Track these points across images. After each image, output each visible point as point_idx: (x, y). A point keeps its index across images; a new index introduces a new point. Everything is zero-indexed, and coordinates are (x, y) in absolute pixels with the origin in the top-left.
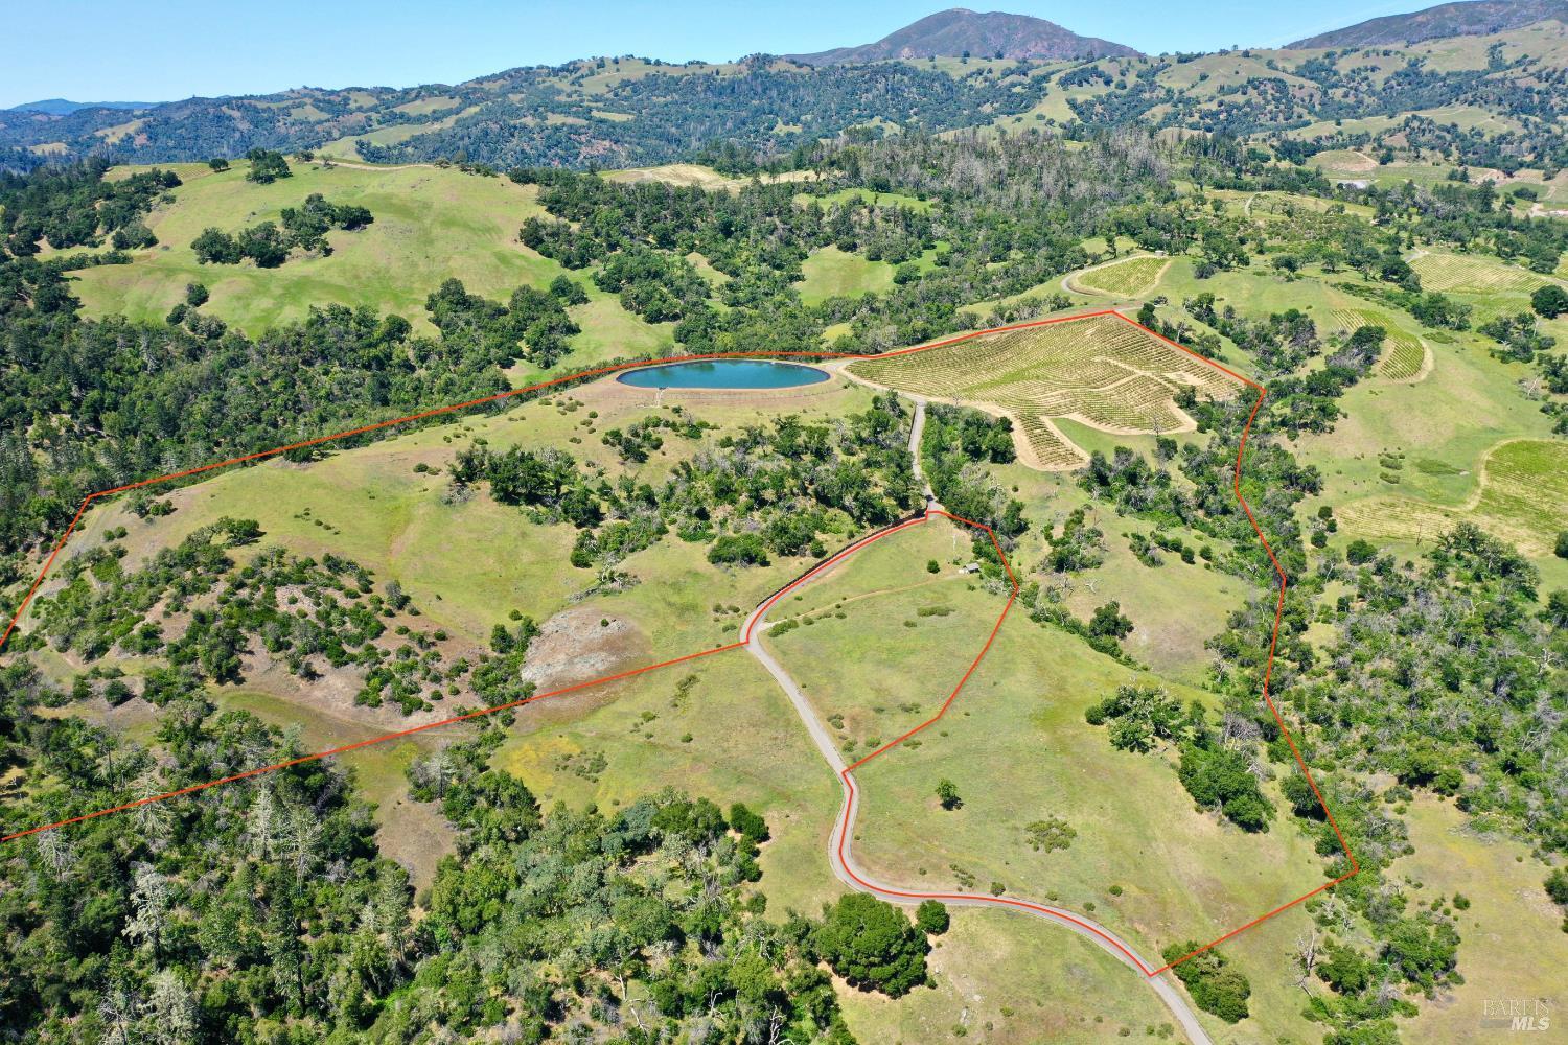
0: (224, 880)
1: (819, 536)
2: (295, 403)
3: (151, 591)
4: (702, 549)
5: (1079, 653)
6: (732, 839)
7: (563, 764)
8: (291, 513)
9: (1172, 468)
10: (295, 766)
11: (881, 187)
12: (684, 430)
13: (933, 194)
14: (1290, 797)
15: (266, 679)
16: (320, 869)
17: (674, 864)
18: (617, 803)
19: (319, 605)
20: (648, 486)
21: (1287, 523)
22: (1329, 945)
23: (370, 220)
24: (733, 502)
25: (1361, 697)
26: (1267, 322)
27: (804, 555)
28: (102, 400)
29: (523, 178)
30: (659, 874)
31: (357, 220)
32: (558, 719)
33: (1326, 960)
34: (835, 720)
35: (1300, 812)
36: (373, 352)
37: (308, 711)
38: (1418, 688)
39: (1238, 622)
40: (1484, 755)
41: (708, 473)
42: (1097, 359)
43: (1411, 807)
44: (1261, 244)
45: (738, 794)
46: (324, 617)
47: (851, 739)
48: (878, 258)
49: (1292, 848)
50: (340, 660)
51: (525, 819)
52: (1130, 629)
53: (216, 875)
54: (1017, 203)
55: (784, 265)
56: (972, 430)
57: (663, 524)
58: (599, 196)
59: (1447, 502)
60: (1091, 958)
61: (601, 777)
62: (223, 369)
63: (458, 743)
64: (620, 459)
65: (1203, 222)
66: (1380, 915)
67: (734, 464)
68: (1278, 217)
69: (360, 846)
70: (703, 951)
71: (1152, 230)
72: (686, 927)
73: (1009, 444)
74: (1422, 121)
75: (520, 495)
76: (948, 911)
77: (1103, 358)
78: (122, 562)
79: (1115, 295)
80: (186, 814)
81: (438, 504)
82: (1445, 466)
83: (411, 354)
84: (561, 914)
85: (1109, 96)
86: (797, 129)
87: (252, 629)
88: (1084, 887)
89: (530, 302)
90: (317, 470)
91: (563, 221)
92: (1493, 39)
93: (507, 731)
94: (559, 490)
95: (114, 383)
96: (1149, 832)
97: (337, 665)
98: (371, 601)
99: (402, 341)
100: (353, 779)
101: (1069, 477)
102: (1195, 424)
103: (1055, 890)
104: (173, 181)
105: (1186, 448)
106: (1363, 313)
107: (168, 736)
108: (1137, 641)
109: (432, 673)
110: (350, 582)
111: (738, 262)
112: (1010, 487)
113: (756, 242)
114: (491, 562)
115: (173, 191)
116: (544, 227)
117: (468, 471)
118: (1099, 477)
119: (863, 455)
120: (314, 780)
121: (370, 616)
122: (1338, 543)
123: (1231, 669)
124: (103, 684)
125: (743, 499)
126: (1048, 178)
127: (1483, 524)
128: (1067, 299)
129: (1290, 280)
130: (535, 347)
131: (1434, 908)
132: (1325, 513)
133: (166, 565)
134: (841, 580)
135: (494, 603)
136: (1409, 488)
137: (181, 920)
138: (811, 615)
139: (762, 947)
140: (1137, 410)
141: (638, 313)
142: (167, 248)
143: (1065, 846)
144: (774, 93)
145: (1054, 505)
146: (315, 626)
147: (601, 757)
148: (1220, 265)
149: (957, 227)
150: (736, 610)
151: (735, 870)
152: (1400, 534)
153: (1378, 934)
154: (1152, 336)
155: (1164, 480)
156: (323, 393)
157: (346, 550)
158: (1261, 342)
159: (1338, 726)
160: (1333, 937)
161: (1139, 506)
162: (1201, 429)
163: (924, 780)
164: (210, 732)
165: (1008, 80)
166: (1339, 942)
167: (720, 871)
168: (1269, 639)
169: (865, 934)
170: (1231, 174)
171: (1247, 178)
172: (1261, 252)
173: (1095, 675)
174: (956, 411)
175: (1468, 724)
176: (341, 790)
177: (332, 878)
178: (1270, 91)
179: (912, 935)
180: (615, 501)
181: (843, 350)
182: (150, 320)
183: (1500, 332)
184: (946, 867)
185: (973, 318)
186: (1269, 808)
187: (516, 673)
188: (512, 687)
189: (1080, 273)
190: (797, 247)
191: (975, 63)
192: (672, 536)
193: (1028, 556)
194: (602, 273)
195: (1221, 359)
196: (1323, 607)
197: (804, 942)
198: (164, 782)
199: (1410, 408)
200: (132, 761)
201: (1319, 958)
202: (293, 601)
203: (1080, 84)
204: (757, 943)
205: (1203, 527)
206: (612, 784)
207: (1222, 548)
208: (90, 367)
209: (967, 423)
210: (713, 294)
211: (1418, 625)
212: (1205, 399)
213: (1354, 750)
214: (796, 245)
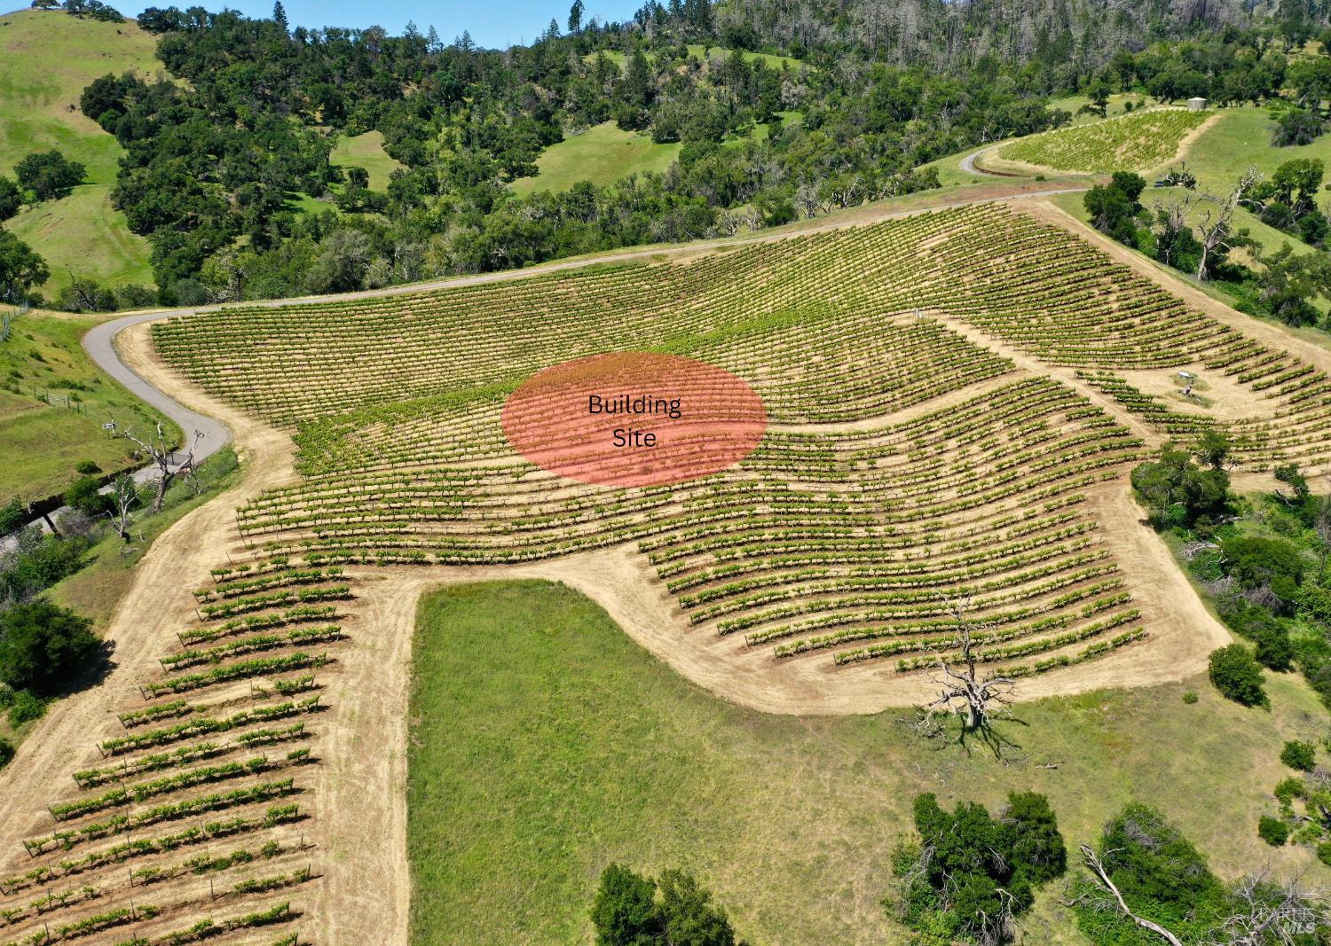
11: (742, 43)
42: (903, 320)
48: (669, 137)
55: (504, 150)
77: (929, 315)
140: (958, 527)
149: (836, 92)
154: (1122, 254)
189: (1012, 142)
190: (555, 126)
212: (1267, 484)
214: (557, 122)
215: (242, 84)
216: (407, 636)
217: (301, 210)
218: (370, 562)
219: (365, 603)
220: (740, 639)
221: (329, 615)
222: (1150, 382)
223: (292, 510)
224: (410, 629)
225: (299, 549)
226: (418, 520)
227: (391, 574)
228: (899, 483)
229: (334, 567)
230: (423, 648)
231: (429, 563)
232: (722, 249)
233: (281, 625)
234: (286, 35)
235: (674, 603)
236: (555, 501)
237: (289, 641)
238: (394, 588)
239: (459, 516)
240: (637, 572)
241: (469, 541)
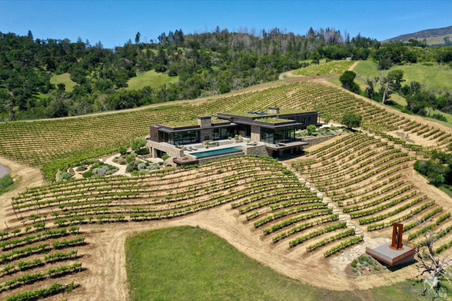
48: (175, 75)
55: (115, 79)
149: (228, 61)
189: (294, 71)
214: (133, 71)
215: (16, 56)
216: (122, 265)
217: (39, 98)
218: (94, 222)
219: (94, 247)
220: (302, 249)
221: (73, 256)
223: (45, 197)
224: (123, 260)
225: (51, 217)
226: (117, 199)
227: (106, 228)
228: (324, 174)
229: (74, 227)
230: (134, 272)
231: (127, 221)
232: (209, 100)
233: (42, 265)
234: (33, 41)
235: (260, 232)
236: (183, 187)
237: (48, 276)
238: (110, 236)
239: (137, 196)
240: (234, 219)
241: (146, 208)
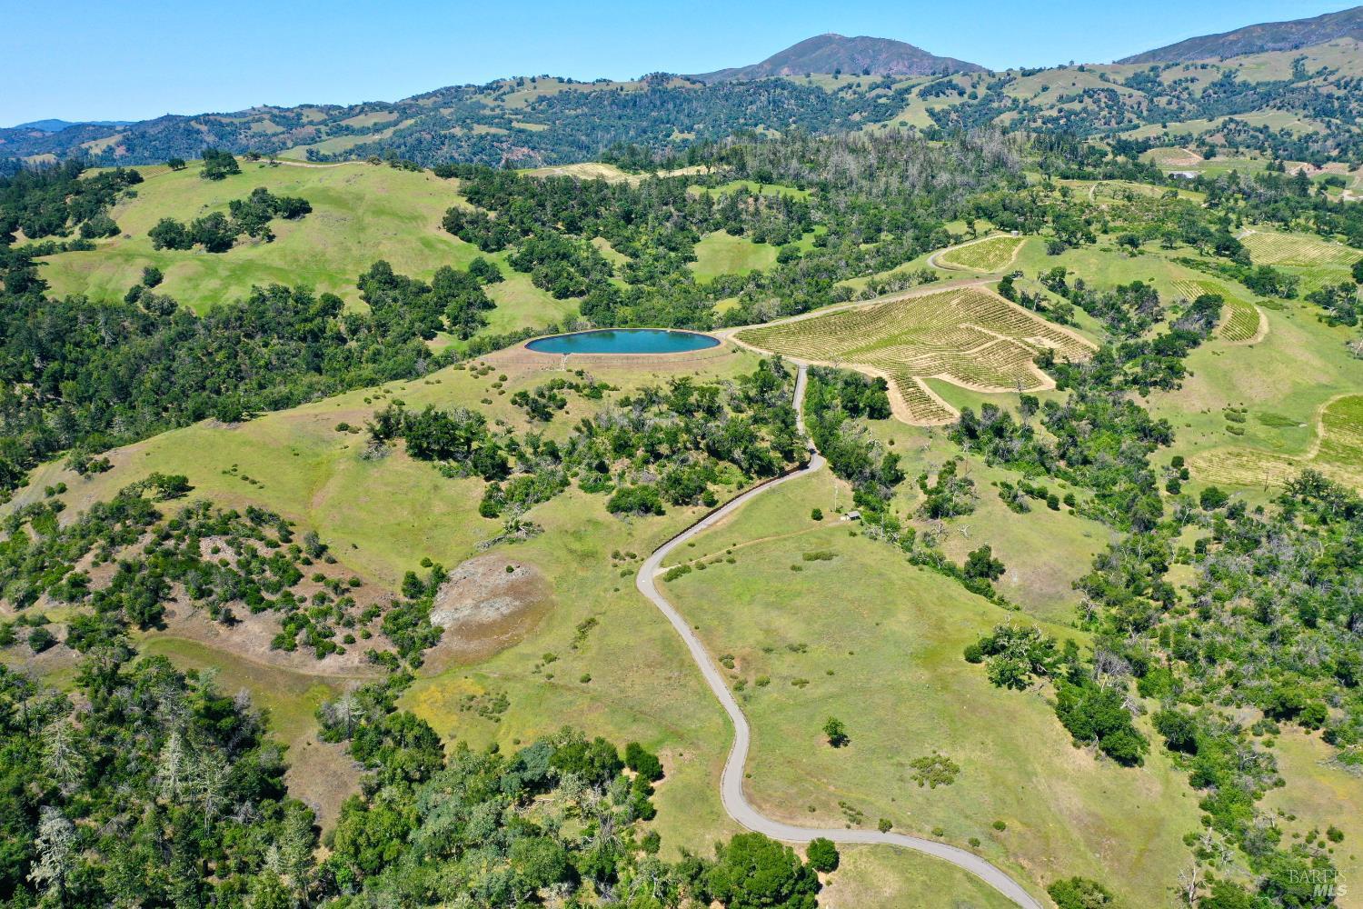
0: (134, 822)
1: (711, 487)
2: (236, 373)
3: (82, 543)
4: (603, 499)
5: (954, 594)
6: (628, 778)
7: (467, 705)
8: (220, 470)
9: (1035, 422)
10: (207, 709)
11: (765, 179)
12: (586, 391)
13: (811, 184)
14: (1162, 731)
15: (188, 625)
16: (228, 811)
17: (571, 803)
18: (517, 742)
19: (240, 554)
20: (552, 442)
21: (1143, 472)
22: (1209, 879)
23: (309, 210)
24: (630, 456)
25: (1224, 635)
26: (1114, 293)
27: (697, 505)
28: (62, 370)
29: (446, 173)
30: (556, 813)
31: (297, 210)
32: (464, 661)
33: (1208, 894)
34: (726, 661)
35: (1173, 746)
36: (309, 326)
37: (227, 656)
38: (1278, 625)
39: (1103, 564)
40: (1345, 689)
41: (608, 429)
42: (963, 326)
43: (1278, 740)
44: (1106, 223)
45: (634, 733)
46: (245, 565)
47: (741, 678)
48: (762, 241)
49: (1167, 782)
50: (259, 606)
51: (430, 760)
52: (1002, 572)
53: (126, 817)
54: (886, 193)
55: (679, 248)
56: (851, 389)
57: (565, 477)
58: (514, 188)
59: (1290, 452)
60: (979, 895)
61: (504, 717)
62: (173, 342)
63: (368, 685)
64: (527, 418)
65: (1052, 206)
66: (1256, 849)
67: (631, 421)
68: (1119, 202)
69: (270, 787)
70: (598, 892)
71: (1007, 213)
72: (581, 868)
73: (885, 402)
74: (1237, 123)
75: (433, 451)
76: (837, 848)
77: (968, 324)
78: (60, 515)
79: (977, 270)
80: (97, 758)
81: (357, 460)
82: (1285, 419)
83: (343, 328)
84: (460, 855)
85: (963, 105)
86: (691, 136)
87: (176, 578)
88: (969, 822)
89: (450, 281)
90: (247, 429)
91: (481, 210)
92: (1296, 54)
93: (416, 673)
94: (469, 447)
95: (74, 355)
96: (1030, 768)
97: (256, 611)
98: (290, 550)
99: (335, 316)
100: (266, 721)
101: (940, 431)
102: (1054, 383)
103: (941, 826)
104: (135, 179)
105: (1047, 405)
106: (1200, 284)
107: (86, 681)
108: (1009, 582)
109: (346, 617)
110: (271, 533)
111: (637, 245)
112: (887, 441)
113: (654, 227)
114: (404, 514)
115: (135, 188)
116: (464, 215)
117: (386, 429)
118: (968, 431)
119: (751, 413)
120: (226, 723)
121: (288, 564)
122: (1192, 490)
123: (1099, 608)
124: (28, 631)
125: (640, 453)
126: (913, 170)
127: (1325, 470)
128: (933, 273)
129: (1133, 255)
130: (455, 320)
131: (1309, 841)
132: (1178, 462)
133: (98, 518)
134: (731, 527)
135: (406, 551)
136: (1253, 439)
137: (90, 863)
138: (703, 560)
139: (656, 887)
140: (1001, 370)
141: (548, 290)
142: (128, 237)
143: (949, 781)
144: (671, 106)
145: (927, 456)
146: (236, 574)
147: (504, 697)
148: (1070, 243)
149: (833, 213)
150: (634, 557)
151: (629, 810)
152: (1248, 481)
153: (1256, 867)
154: (1012, 305)
155: (1028, 433)
156: (262, 362)
157: (269, 502)
158: (1109, 310)
159: (1203, 662)
160: (1213, 870)
161: (1007, 458)
162: (1060, 388)
163: (811, 718)
164: (128, 676)
165: (874, 93)
166: (1220, 876)
167: (615, 809)
168: (1133, 579)
169: (757, 874)
170: (1075, 167)
171: (1090, 169)
172: (1105, 232)
173: (970, 615)
174: (835, 372)
175: (1328, 659)
176: (253, 732)
177: (240, 819)
178: (1104, 100)
179: (802, 874)
180: (521, 457)
181: (732, 320)
182: (108, 299)
183: (1325, 299)
184: (834, 803)
185: (849, 291)
186: (1144, 744)
187: (426, 617)
188: (421, 631)
189: (944, 251)
190: (691, 231)
191: (845, 79)
192: (574, 489)
193: (905, 504)
194: (516, 255)
195: (1075, 325)
196: (1181, 549)
197: (696, 882)
198: (80, 726)
199: (1249, 367)
200: (48, 706)
201: (1200, 892)
202: (216, 551)
203: (937, 95)
204: (651, 883)
205: (1066, 476)
206: (513, 723)
207: (1084, 495)
208: (52, 341)
209: (847, 383)
210: (615, 273)
211: (1273, 566)
212: (1061, 360)
213: (1220, 684)
222: (1031, 340)
